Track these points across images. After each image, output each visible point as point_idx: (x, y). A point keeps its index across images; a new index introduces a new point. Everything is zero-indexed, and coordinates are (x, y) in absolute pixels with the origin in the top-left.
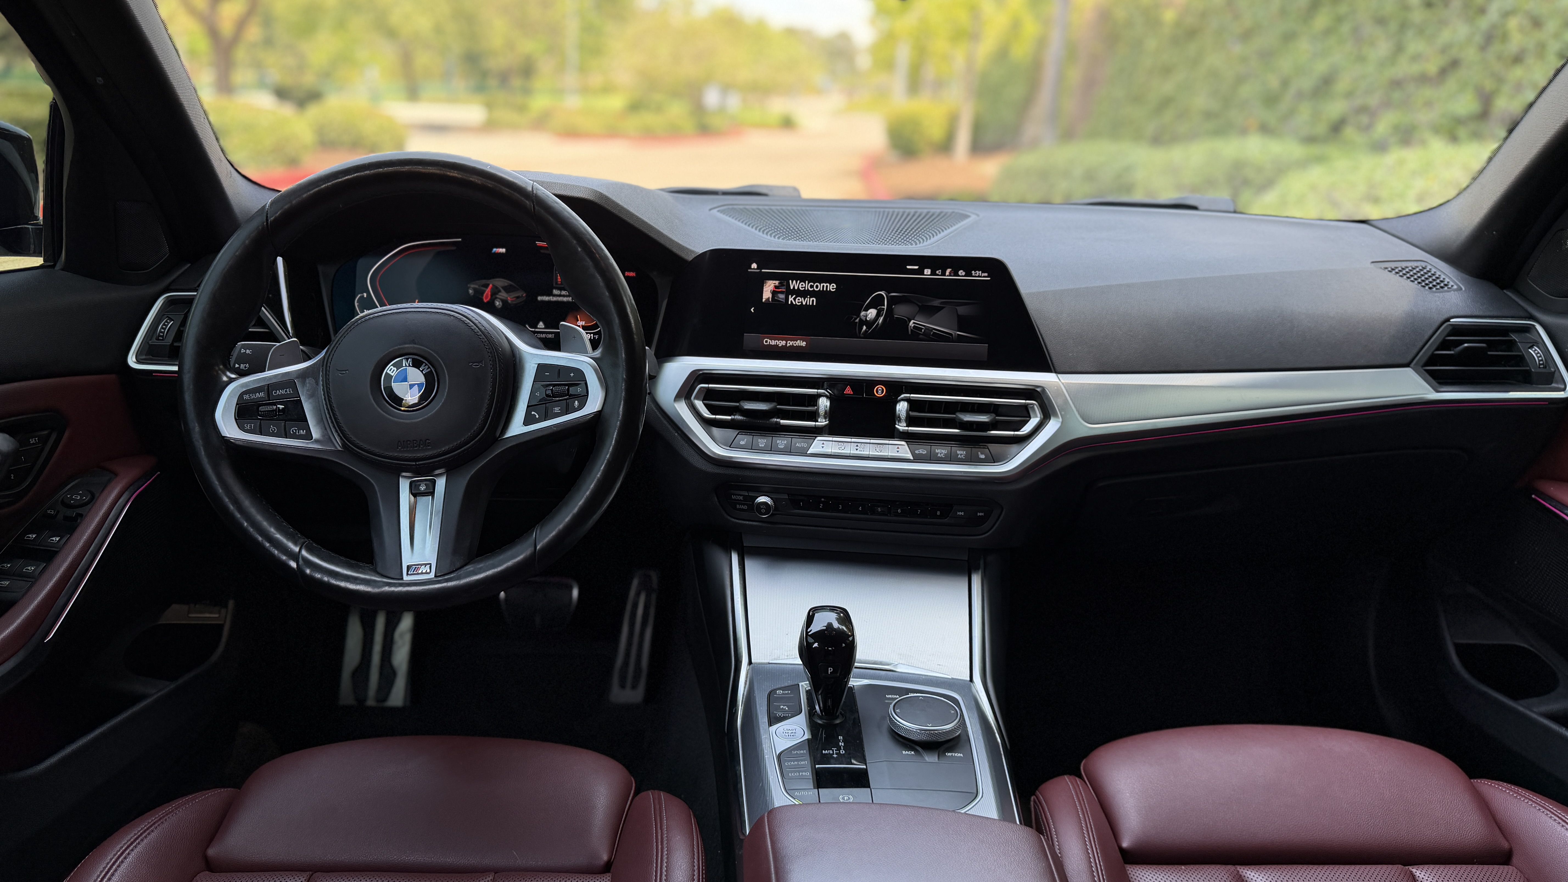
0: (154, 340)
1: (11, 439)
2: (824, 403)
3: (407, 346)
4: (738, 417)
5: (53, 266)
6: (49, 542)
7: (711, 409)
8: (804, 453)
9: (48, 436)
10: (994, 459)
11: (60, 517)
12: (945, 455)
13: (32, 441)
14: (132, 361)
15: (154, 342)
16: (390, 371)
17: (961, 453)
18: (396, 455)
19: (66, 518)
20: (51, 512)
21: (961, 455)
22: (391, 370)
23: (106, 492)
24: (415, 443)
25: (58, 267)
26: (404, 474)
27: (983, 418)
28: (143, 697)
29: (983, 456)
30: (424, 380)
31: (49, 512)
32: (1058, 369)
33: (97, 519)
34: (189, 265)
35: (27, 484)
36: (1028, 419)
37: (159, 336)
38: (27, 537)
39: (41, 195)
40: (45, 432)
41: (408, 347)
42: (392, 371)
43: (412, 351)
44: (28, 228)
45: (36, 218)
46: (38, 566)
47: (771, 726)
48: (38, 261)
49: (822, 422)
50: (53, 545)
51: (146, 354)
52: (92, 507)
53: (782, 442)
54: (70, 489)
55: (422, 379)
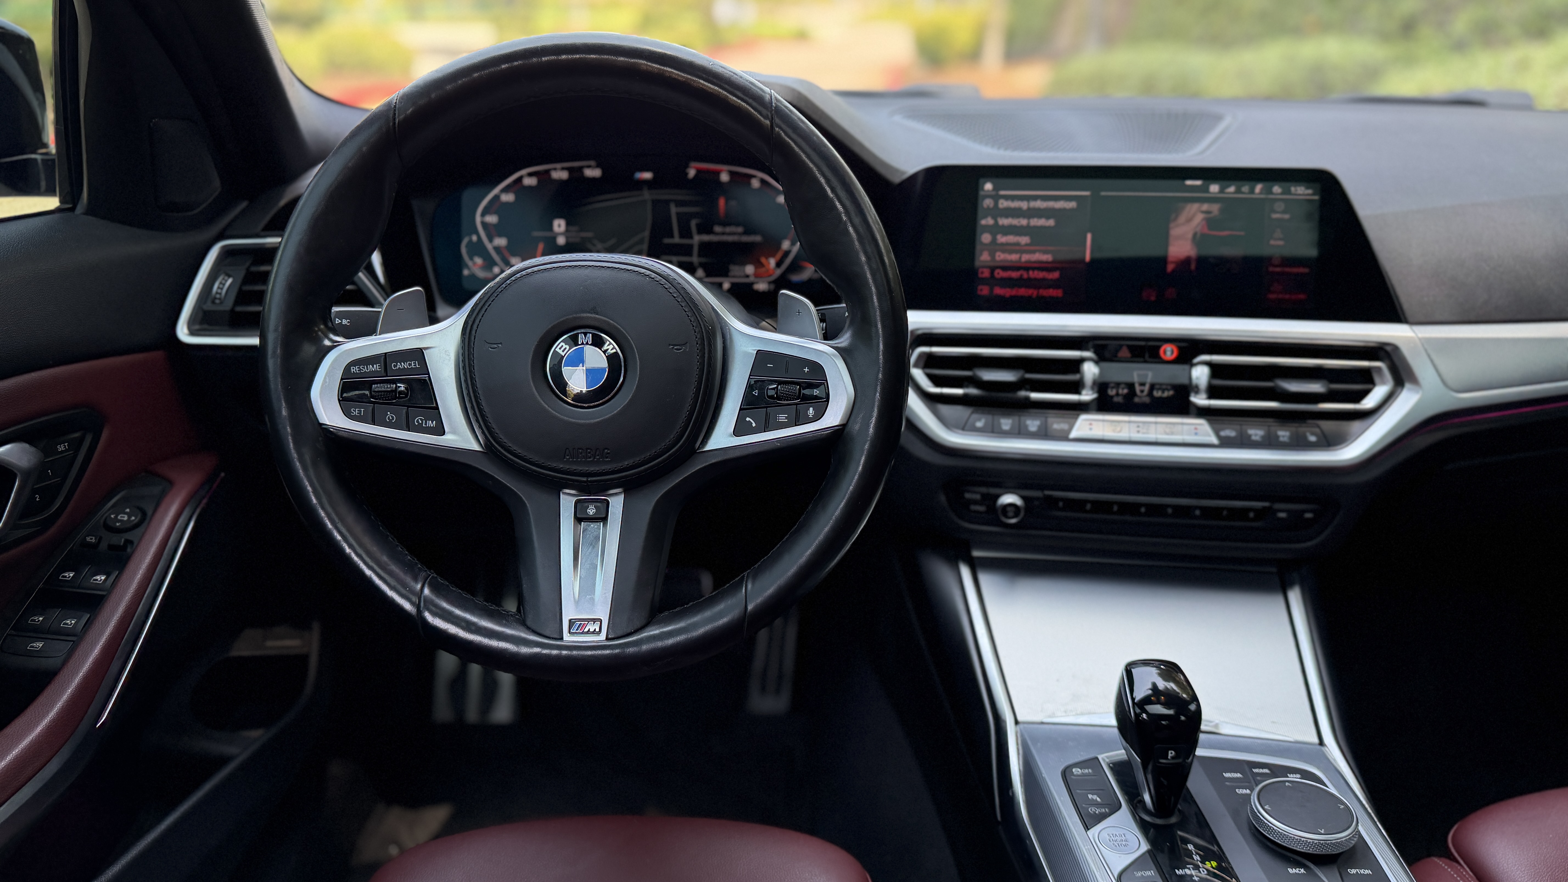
0: (209, 303)
1: (33, 449)
2: (1090, 370)
3: (585, 315)
4: (973, 391)
5: (72, 210)
6: (92, 583)
7: (937, 381)
8: (1064, 437)
9: (81, 440)
10: (1330, 442)
11: (104, 546)
12: (1263, 437)
13: (61, 448)
14: (183, 333)
15: (208, 306)
16: (560, 349)
17: (1284, 434)
18: (561, 466)
19: (111, 547)
20: (91, 539)
21: (1283, 436)
22: (561, 347)
23: (161, 510)
24: (590, 453)
25: (80, 209)
26: (567, 491)
27: (1316, 387)
28: (223, 761)
29: (1313, 439)
30: (607, 365)
31: (88, 539)
32: (1410, 319)
33: (153, 549)
34: (244, 204)
35: (57, 506)
36: (1370, 386)
37: (215, 298)
38: (63, 577)
39: (50, 115)
40: (77, 435)
41: (588, 318)
42: (563, 349)
43: (592, 323)
44: (35, 160)
45: (45, 146)
46: (79, 619)
47: (1088, 829)
48: (51, 203)
49: (1087, 396)
50: (97, 587)
51: (200, 323)
52: (146, 530)
53: (1033, 424)
54: (113, 506)
55: (604, 363)
